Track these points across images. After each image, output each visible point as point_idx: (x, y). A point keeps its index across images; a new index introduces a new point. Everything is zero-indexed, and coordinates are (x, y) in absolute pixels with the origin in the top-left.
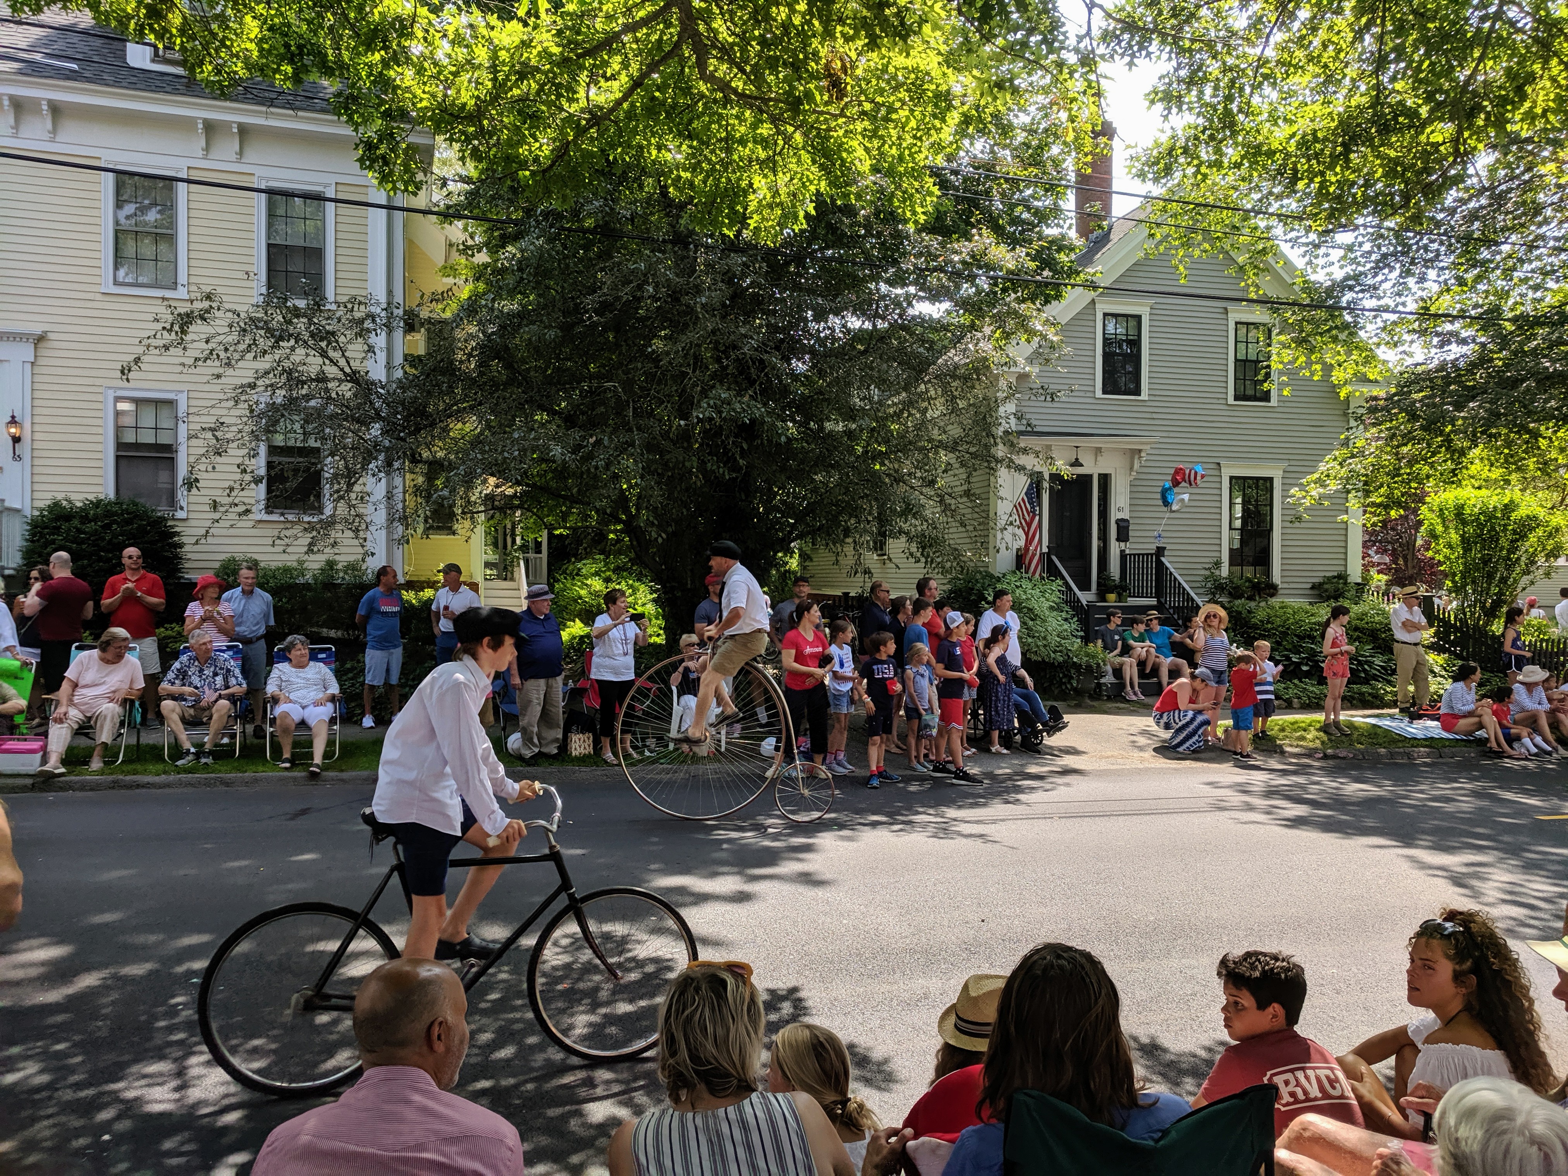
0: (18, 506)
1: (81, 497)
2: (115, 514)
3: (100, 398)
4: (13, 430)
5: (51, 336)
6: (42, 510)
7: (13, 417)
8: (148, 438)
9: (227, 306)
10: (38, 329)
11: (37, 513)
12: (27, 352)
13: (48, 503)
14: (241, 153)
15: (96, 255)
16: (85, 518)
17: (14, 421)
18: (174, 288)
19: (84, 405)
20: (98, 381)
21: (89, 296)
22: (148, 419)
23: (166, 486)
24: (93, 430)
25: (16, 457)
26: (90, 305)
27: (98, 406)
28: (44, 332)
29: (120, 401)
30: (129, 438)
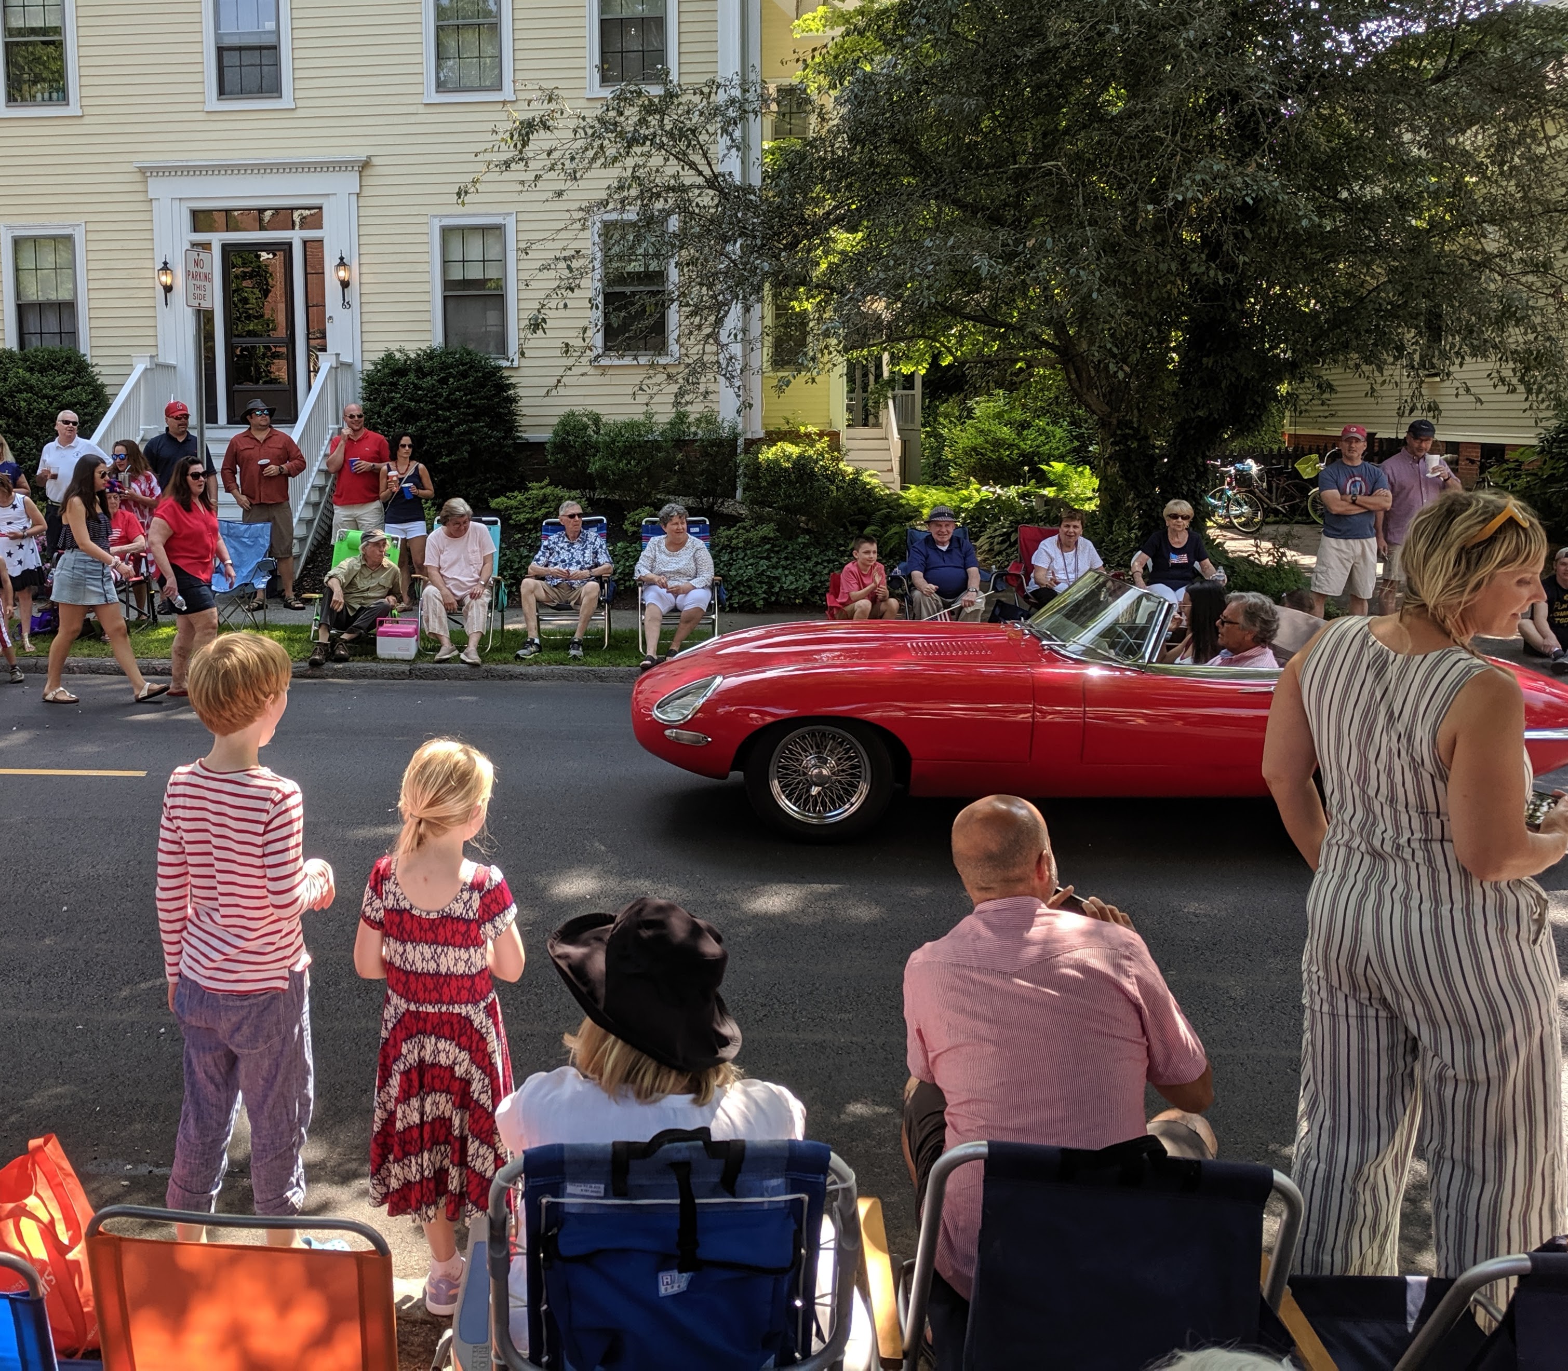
0: (350, 361)
1: (415, 346)
2: (451, 366)
3: (425, 229)
4: (342, 274)
5: (375, 161)
6: (375, 364)
7: (342, 259)
8: (475, 273)
10: (361, 154)
11: (372, 368)
12: (351, 181)
13: (382, 355)
15: (417, 59)
16: (420, 372)
17: (342, 263)
18: (500, 89)
19: (410, 239)
20: (423, 210)
21: (412, 109)
22: (475, 251)
23: (494, 329)
24: (420, 267)
25: (346, 304)
26: (413, 119)
27: (424, 238)
28: (369, 157)
29: (447, 232)
30: (456, 274)
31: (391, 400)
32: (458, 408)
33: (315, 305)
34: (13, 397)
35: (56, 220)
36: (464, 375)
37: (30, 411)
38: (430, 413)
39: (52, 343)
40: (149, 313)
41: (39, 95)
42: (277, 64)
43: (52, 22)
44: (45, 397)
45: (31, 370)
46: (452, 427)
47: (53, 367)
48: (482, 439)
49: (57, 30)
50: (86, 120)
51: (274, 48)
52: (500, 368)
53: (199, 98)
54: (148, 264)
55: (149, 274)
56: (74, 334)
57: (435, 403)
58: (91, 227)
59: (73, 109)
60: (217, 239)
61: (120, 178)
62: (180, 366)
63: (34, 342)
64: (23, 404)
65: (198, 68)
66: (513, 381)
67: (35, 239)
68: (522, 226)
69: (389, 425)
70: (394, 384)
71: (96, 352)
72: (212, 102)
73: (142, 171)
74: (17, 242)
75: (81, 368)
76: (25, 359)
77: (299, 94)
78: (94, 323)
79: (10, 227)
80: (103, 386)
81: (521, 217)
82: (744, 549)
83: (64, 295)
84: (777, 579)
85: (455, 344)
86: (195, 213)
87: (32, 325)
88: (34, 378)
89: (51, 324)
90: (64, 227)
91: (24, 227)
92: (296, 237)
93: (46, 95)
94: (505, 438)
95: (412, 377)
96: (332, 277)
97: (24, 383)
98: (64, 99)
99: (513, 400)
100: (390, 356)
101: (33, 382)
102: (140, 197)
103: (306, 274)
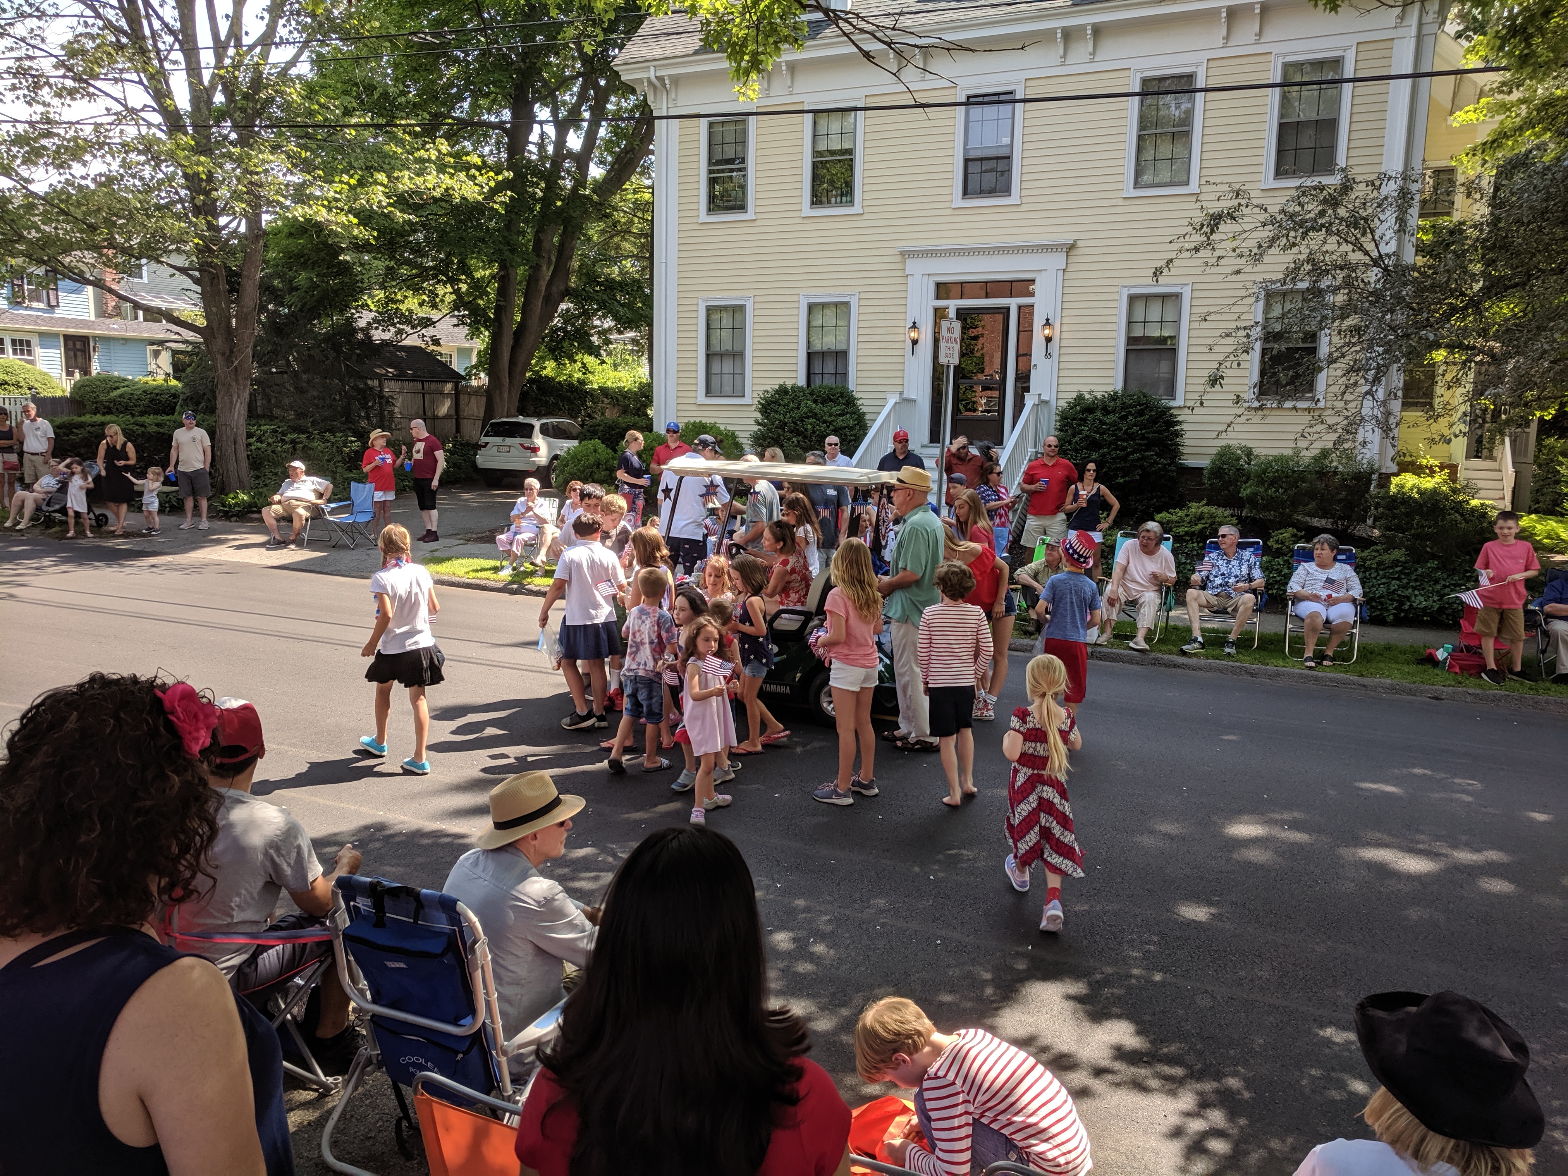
0: (1049, 399)
1: (1101, 389)
2: (1131, 406)
3: (1116, 296)
4: (1047, 332)
5: (1080, 244)
6: (1069, 403)
7: (1048, 320)
8: (1154, 332)
9: (1255, 202)
10: (1069, 239)
11: (1066, 405)
12: (1060, 260)
13: (1074, 395)
14: (1260, 34)
15: (1121, 162)
16: (1106, 411)
17: (1048, 323)
18: (1187, 183)
19: (1102, 304)
20: (1115, 282)
21: (1114, 202)
22: (1155, 313)
23: (1166, 375)
24: (1109, 327)
25: (1048, 355)
26: (1113, 210)
27: (1114, 304)
28: (1075, 241)
29: (1132, 299)
30: (1138, 332)
31: (1080, 432)
32: (1134, 440)
33: (1024, 354)
34: (802, 421)
35: (837, 291)
36: (1141, 413)
37: (814, 432)
38: (1111, 443)
39: (829, 381)
40: (900, 360)
41: (833, 200)
42: (1009, 171)
43: (846, 146)
44: (825, 422)
45: (815, 401)
46: (1128, 454)
47: (831, 400)
48: (1152, 464)
49: (850, 152)
50: (865, 217)
51: (1008, 158)
52: (1171, 408)
53: (948, 198)
54: (902, 323)
55: (901, 331)
56: (845, 375)
57: (1116, 435)
58: (863, 296)
59: (856, 209)
60: (952, 305)
61: (886, 259)
62: (920, 400)
63: (817, 382)
64: (809, 427)
65: (949, 175)
66: (1180, 418)
67: (824, 305)
68: (1196, 294)
69: (1077, 451)
70: (1084, 420)
71: (860, 388)
72: (959, 201)
73: (902, 254)
74: (811, 307)
75: (849, 400)
76: (812, 394)
77: (1024, 193)
78: (860, 367)
79: (806, 296)
80: (864, 414)
81: (1196, 287)
82: (1377, 570)
83: (841, 347)
84: (1408, 598)
85: (1133, 388)
86: (938, 285)
87: (817, 368)
88: (818, 408)
89: (830, 367)
90: (844, 296)
91: (816, 296)
92: (1013, 303)
93: (839, 199)
94: (1169, 465)
95: (1098, 414)
96: (1039, 334)
97: (811, 411)
98: (851, 203)
99: (1178, 434)
100: (1080, 397)
101: (817, 411)
102: (899, 273)
103: (1019, 332)
